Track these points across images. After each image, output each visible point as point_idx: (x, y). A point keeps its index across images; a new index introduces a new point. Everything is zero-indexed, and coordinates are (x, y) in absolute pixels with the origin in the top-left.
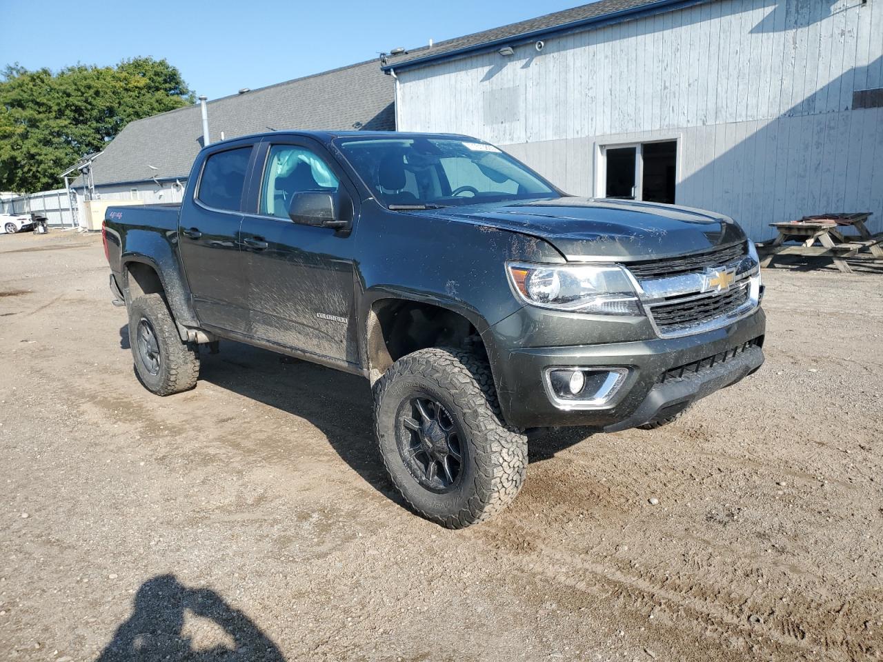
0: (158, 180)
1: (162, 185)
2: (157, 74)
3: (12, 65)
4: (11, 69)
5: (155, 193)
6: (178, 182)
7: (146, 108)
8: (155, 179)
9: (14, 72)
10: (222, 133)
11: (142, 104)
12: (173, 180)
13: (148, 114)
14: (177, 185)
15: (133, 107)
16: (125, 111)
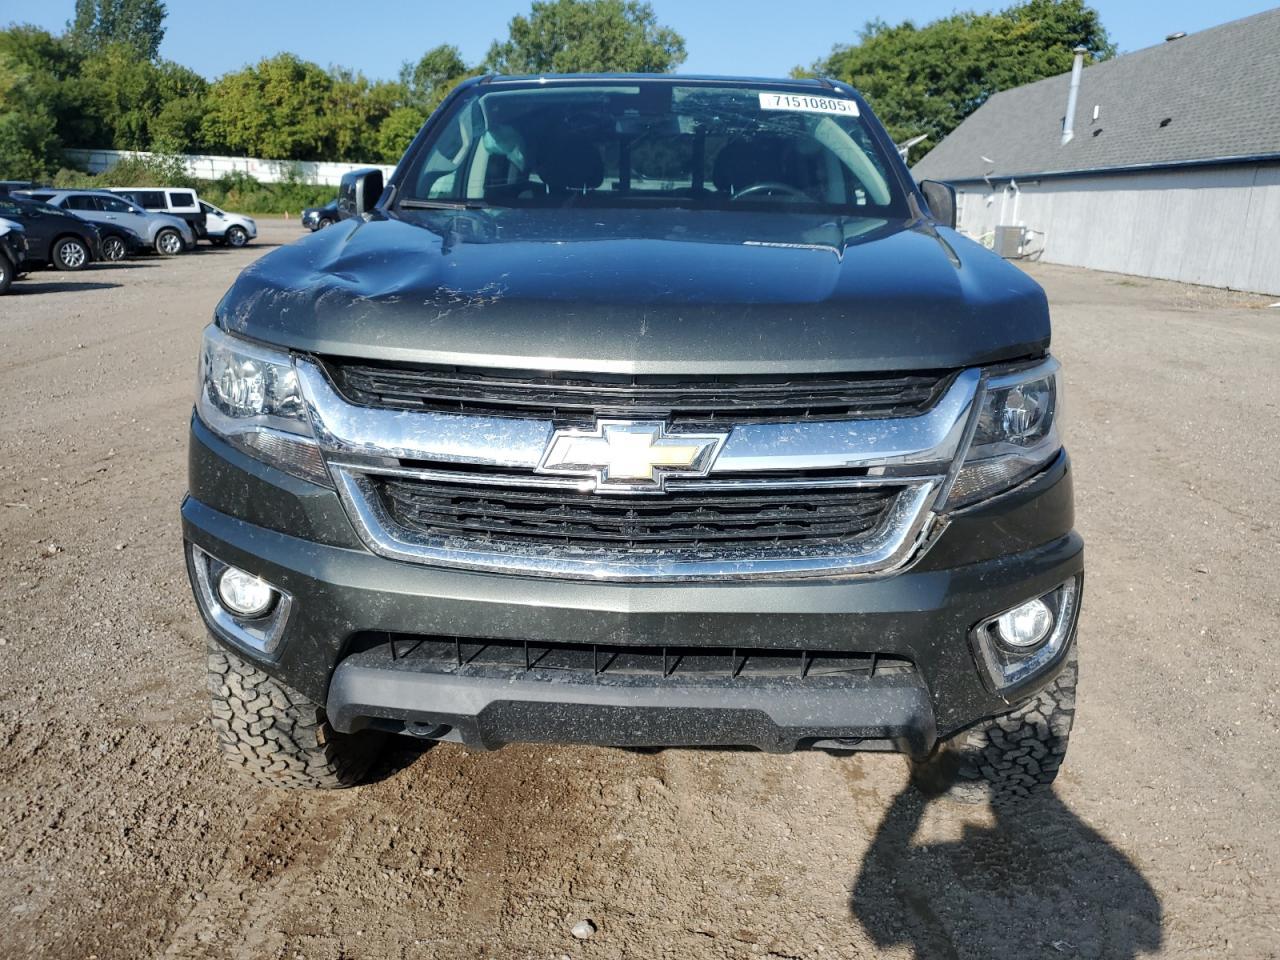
0: (990, 180)
1: (994, 187)
2: (1059, 19)
3: (872, 21)
4: (869, 26)
5: (984, 197)
6: (1013, 183)
7: (1028, 72)
8: (986, 178)
9: (874, 30)
10: (1097, 108)
11: (1024, 64)
12: (1007, 181)
13: (1030, 80)
14: (1012, 189)
15: (1010, 70)
16: (999, 76)
